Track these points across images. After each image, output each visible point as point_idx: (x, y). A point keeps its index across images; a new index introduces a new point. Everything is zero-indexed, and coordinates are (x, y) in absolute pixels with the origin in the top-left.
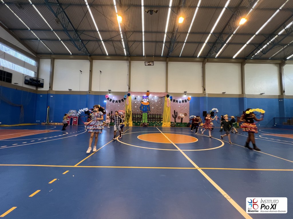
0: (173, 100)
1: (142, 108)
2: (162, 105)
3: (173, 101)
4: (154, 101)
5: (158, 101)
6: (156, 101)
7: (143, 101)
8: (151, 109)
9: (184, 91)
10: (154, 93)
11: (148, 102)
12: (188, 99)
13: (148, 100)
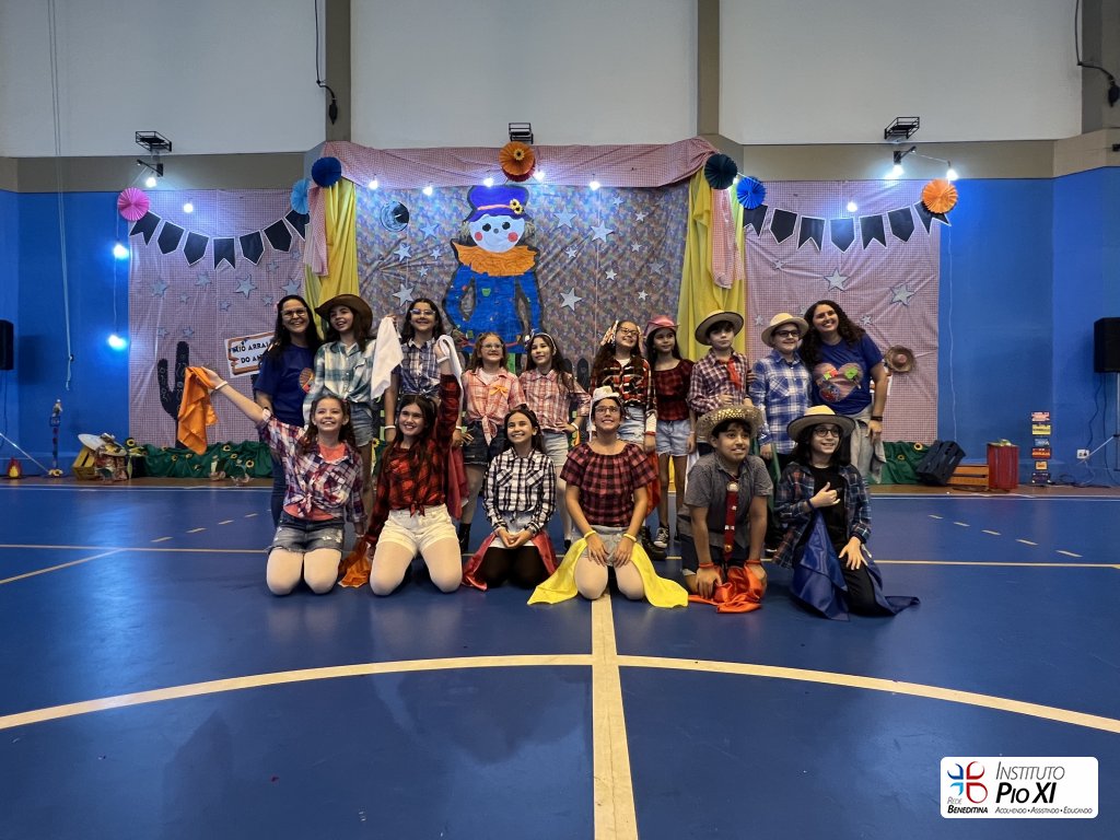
0: (770, 216)
1: (468, 303)
2: (656, 267)
3: (767, 226)
4: (581, 237)
5: (622, 228)
6: (601, 233)
7: (469, 242)
8: (551, 318)
9: (889, 123)
10: (584, 156)
11: (522, 242)
12: (924, 207)
13: (519, 227)
